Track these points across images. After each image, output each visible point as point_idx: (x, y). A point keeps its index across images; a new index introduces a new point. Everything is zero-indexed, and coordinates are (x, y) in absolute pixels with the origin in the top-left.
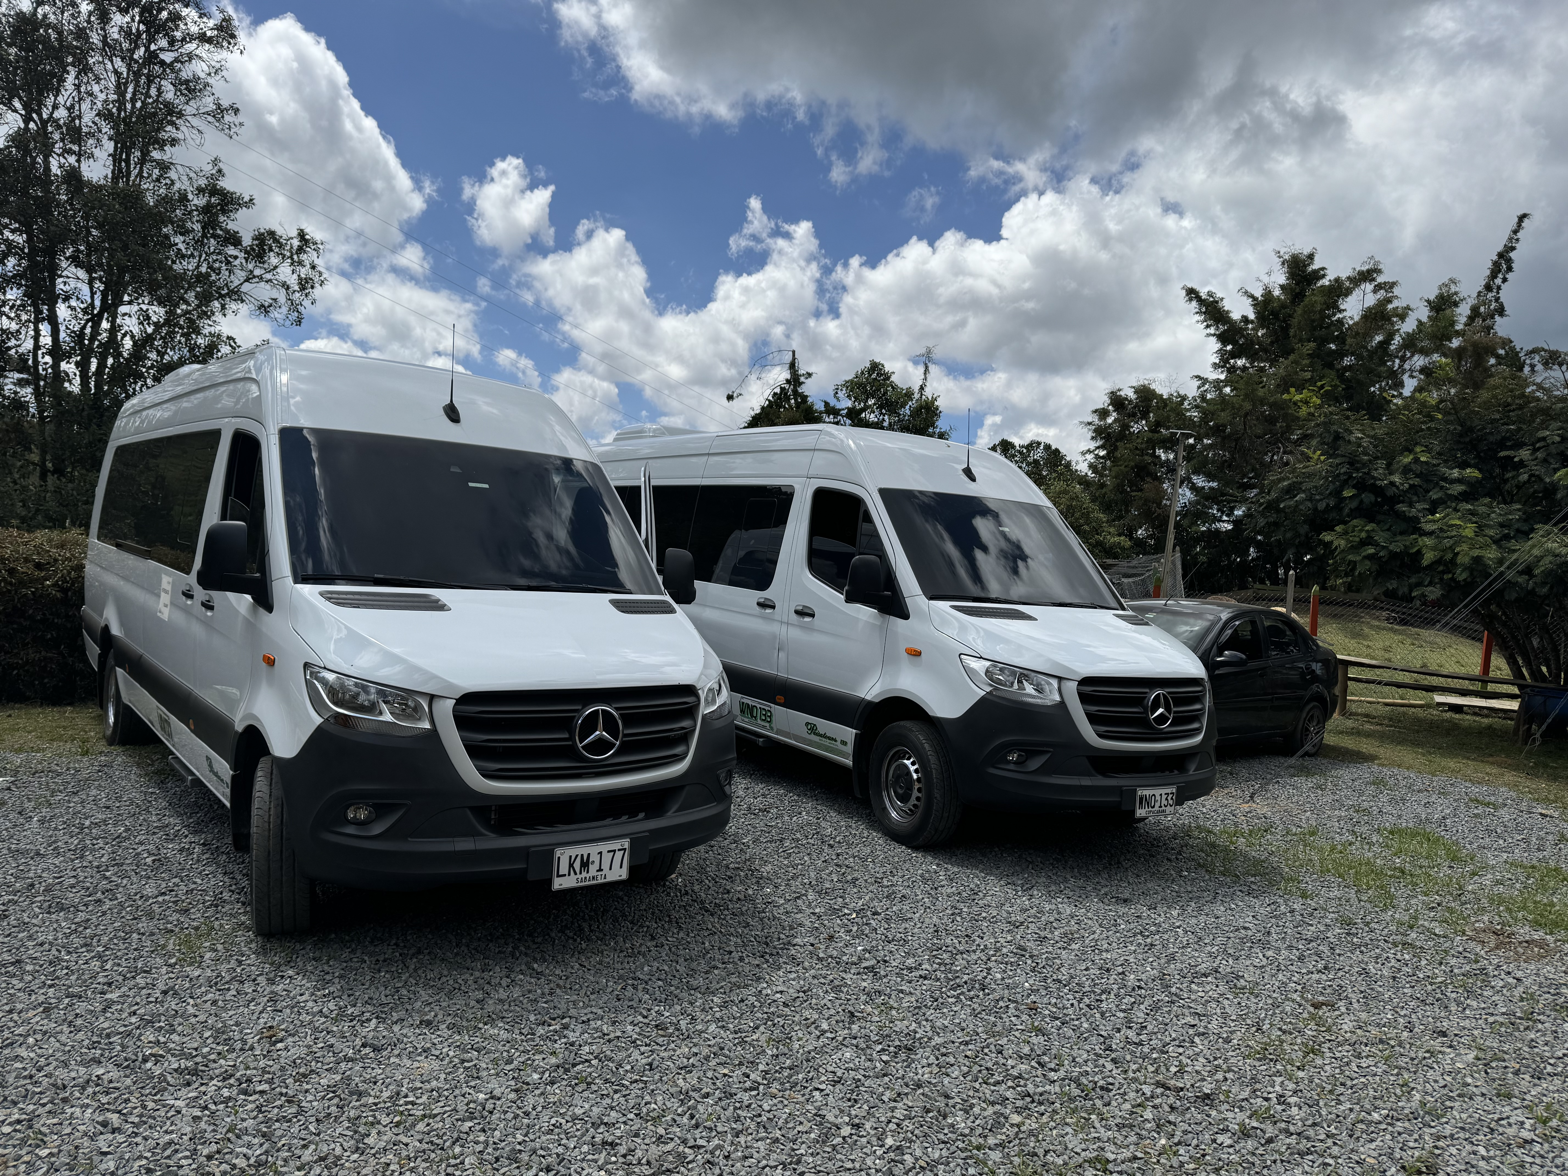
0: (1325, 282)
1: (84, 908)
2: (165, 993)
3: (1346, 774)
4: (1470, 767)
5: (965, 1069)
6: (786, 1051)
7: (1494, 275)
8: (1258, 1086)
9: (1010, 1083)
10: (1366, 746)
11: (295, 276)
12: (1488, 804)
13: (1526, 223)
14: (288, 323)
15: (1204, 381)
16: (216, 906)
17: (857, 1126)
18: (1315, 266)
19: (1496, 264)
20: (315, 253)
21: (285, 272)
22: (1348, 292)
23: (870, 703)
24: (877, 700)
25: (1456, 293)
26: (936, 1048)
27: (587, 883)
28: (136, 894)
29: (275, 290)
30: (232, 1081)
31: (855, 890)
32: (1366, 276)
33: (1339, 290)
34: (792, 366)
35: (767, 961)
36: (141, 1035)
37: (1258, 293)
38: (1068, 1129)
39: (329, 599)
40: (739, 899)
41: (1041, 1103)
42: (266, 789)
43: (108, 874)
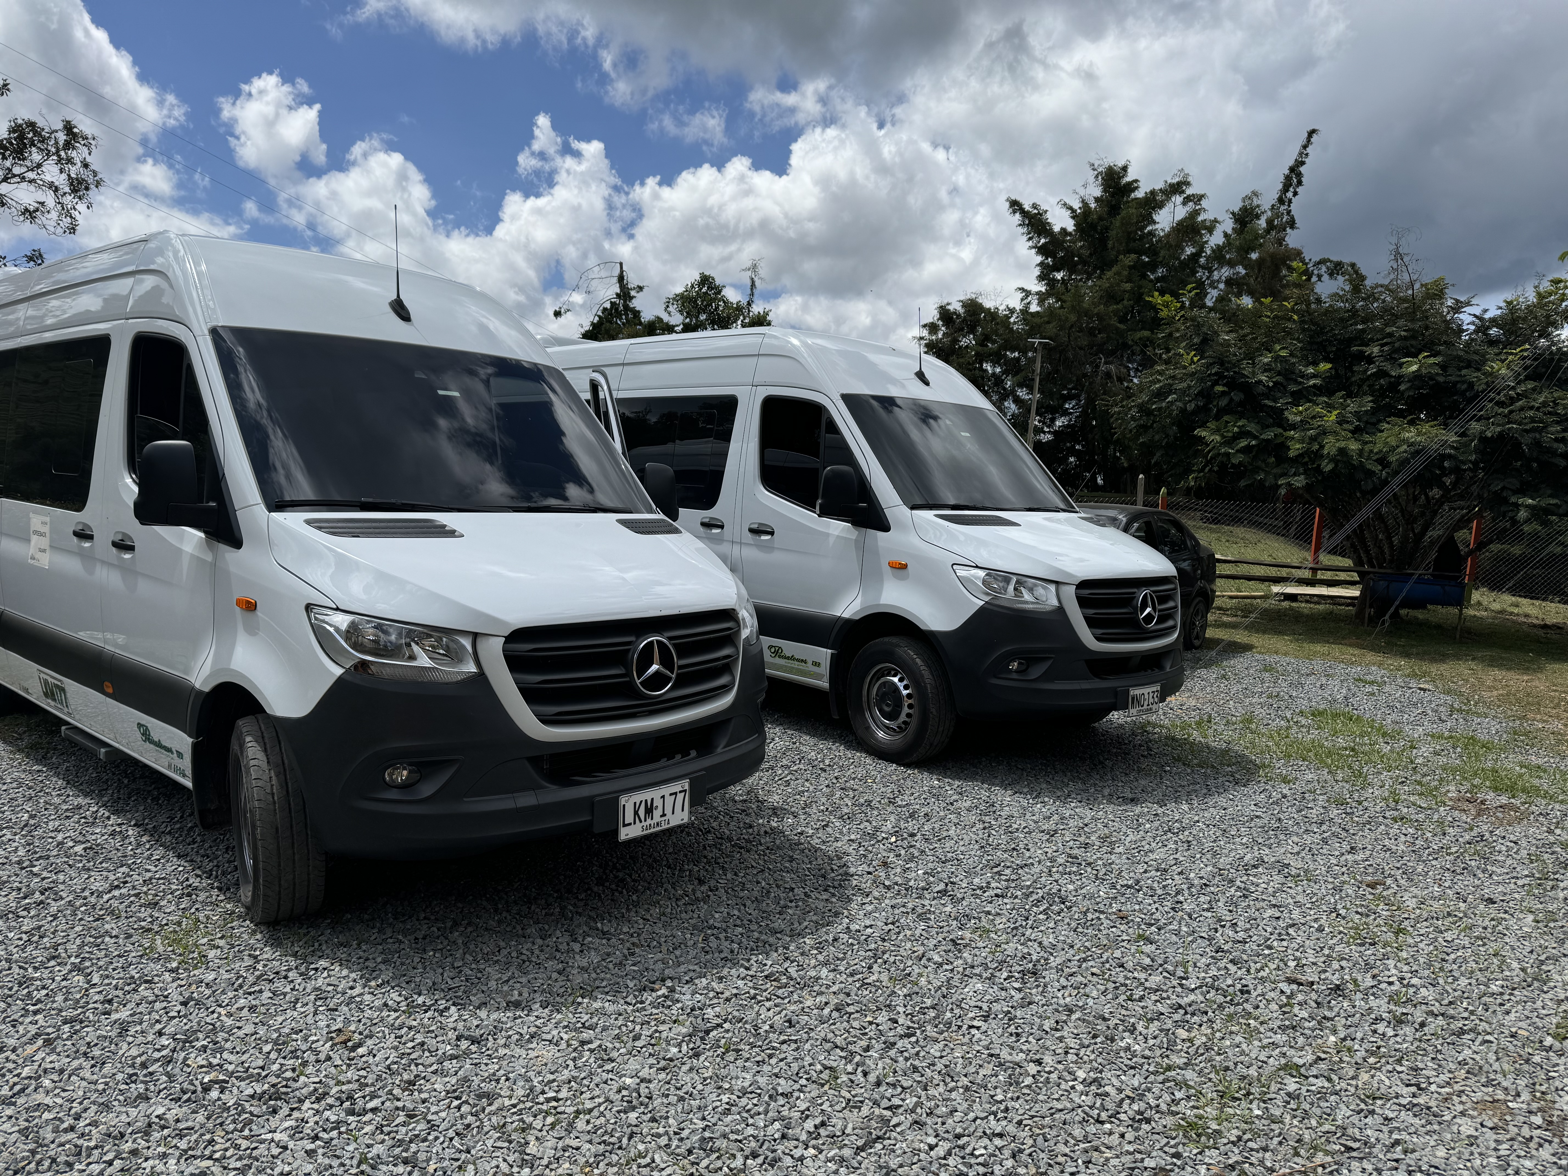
0: (1140, 194)
1: (25, 913)
3: (1239, 663)
4: (1336, 650)
5: (1102, 988)
6: (916, 989)
7: (1286, 189)
8: (1376, 971)
9: (1154, 998)
10: (1240, 637)
11: (64, 176)
12: (1372, 683)
13: (1314, 139)
14: (59, 231)
15: (1027, 293)
16: (189, 895)
17: (1039, 1062)
18: (1129, 178)
19: (1288, 178)
20: (85, 149)
21: (51, 172)
22: (1161, 205)
23: (847, 621)
24: (857, 618)
25: (1258, 206)
26: (1059, 970)
27: (652, 830)
28: (83, 890)
29: (40, 192)
31: (876, 812)
32: (1176, 188)
33: (1153, 202)
34: (621, 279)
35: (834, 895)
37: (1077, 206)
38: (1238, 1039)
39: (319, 528)
40: (766, 832)
41: (1193, 1014)
42: (261, 756)
43: (35, 870)
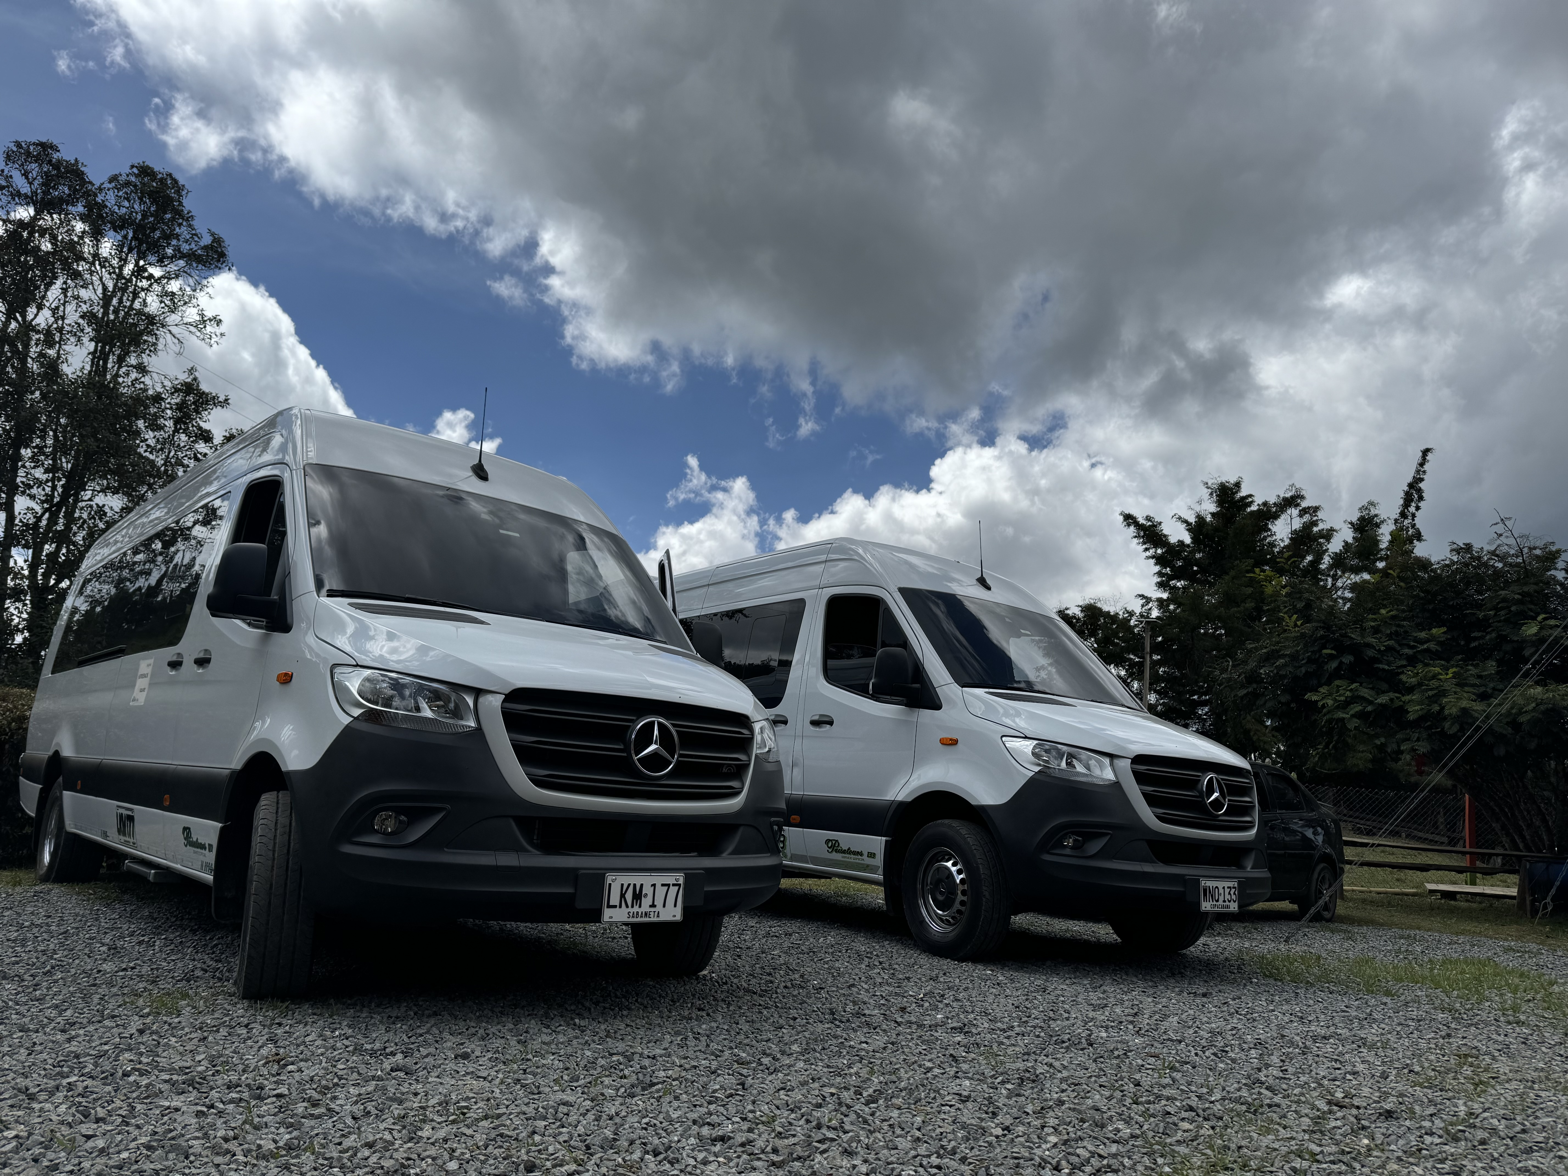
0: (1254, 508)
2: (140, 1031)
5: (1107, 1094)
7: (1407, 504)
8: (1440, 1107)
10: (1376, 917)
13: (1430, 457)
15: (1148, 600)
16: (189, 980)
18: (1243, 493)
19: (1408, 494)
22: (1276, 516)
23: (901, 804)
24: (910, 799)
25: (1376, 516)
27: (639, 920)
31: (912, 984)
32: (1290, 502)
33: (1269, 514)
36: (117, 1057)
37: (1192, 519)
38: (1251, 1134)
39: (358, 608)
40: (786, 987)
42: (271, 814)
43: (56, 956)
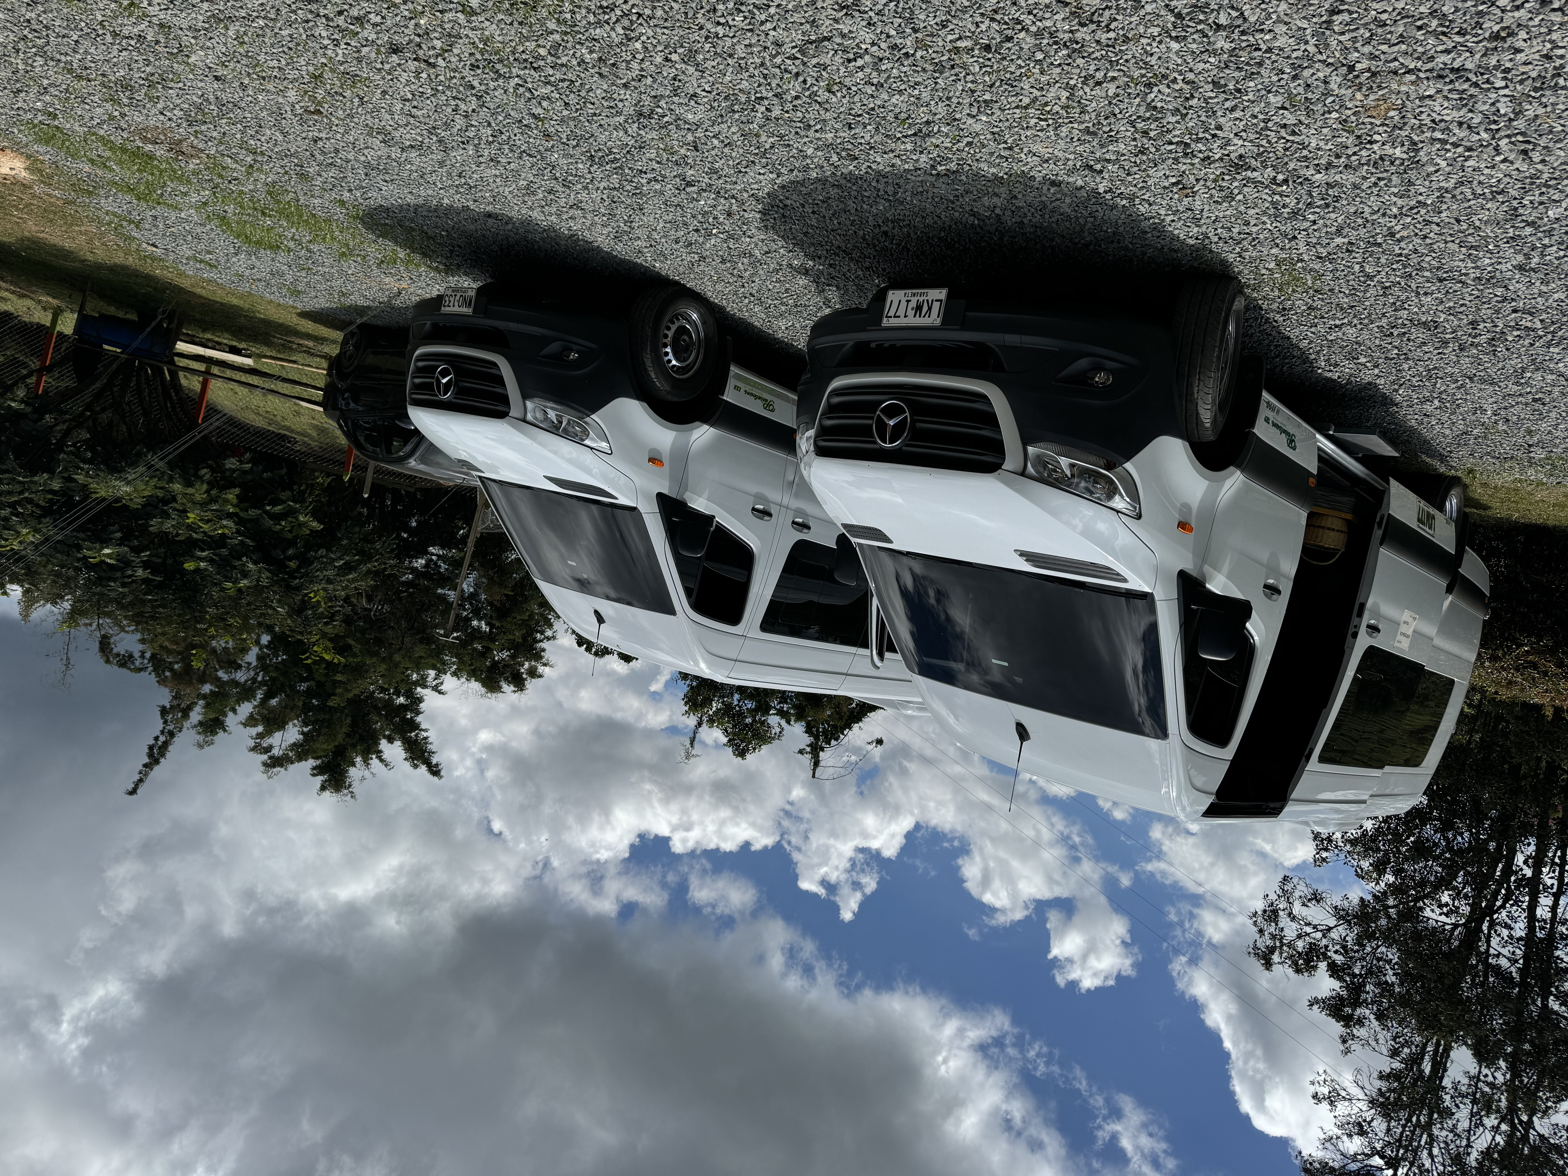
0: (312, 762)
1: (1406, 322)
2: (1295, 238)
3: (321, 303)
4: (219, 296)
5: (591, 94)
6: (742, 126)
7: (166, 744)
8: (356, 55)
9: (552, 79)
10: (308, 326)
11: (1281, 925)
12: (201, 261)
13: (131, 787)
14: (1295, 880)
15: (436, 689)
16: (1284, 309)
17: (667, 59)
18: (320, 779)
19: (162, 754)
20: (1259, 945)
21: (1290, 930)
22: (293, 748)
23: (705, 421)
24: (697, 423)
25: (199, 733)
26: (620, 113)
27: (920, 291)
28: (1361, 329)
29: (1304, 914)
30: (1201, 155)
32: (276, 762)
33: (300, 752)
34: (816, 764)
35: (781, 201)
36: (1298, 203)
37: (375, 762)
38: (499, 38)
39: (1118, 575)
41: (526, 60)
42: (1201, 411)
43: (1396, 351)
